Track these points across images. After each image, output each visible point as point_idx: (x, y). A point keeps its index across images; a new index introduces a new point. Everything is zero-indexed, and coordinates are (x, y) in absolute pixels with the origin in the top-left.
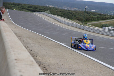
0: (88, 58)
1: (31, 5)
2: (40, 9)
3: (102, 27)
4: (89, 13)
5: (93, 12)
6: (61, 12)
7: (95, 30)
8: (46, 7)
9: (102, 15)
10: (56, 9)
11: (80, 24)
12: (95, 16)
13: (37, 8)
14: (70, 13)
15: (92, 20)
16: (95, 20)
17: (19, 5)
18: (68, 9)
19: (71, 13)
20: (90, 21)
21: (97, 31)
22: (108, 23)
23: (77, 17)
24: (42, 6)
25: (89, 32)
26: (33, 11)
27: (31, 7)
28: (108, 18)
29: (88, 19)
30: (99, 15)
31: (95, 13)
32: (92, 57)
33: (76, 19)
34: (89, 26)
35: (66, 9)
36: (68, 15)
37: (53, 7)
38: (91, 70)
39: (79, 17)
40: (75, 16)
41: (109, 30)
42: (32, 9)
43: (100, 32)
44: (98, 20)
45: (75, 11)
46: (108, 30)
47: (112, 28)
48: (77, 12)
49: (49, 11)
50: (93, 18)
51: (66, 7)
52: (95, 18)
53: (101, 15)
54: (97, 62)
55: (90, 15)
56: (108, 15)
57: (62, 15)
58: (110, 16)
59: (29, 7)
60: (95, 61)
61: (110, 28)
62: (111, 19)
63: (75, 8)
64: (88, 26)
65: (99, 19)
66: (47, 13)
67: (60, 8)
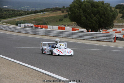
0: (9, 60)
3: (17, 25)
4: (1, 10)
7: (11, 28)
9: (16, 11)
12: (8, 13)
15: (5, 17)
16: (9, 17)
20: (3, 19)
21: (12, 30)
22: (23, 19)
25: (4, 31)
28: (23, 14)
29: (1, 16)
30: (12, 11)
31: (8, 9)
32: (13, 59)
34: (4, 24)
38: (14, 74)
41: (25, 27)
43: (17, 30)
44: (12, 17)
46: (23, 27)
47: (28, 25)
50: (6, 15)
52: (9, 15)
53: (14, 11)
54: (20, 64)
55: (2, 12)
56: (22, 11)
58: (24, 12)
60: (17, 63)
61: (26, 25)
62: (26, 14)
64: (2, 24)
65: (13, 15)
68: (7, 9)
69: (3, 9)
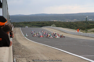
1: (39, 22)
2: (46, 24)
4: (87, 22)
5: (91, 21)
6: (64, 24)
8: (51, 22)
10: (60, 22)
11: (83, 32)
12: (93, 24)
13: (44, 24)
14: (71, 24)
15: (91, 27)
16: (93, 28)
17: (29, 23)
18: (69, 21)
19: (73, 24)
20: (89, 29)
23: (77, 26)
24: (48, 22)
26: (41, 26)
27: (39, 24)
29: (88, 27)
33: (77, 28)
35: (67, 21)
36: (71, 26)
37: (57, 21)
39: (80, 26)
40: (76, 26)
42: (40, 25)
45: (76, 22)
48: (77, 23)
49: (54, 25)
50: (91, 26)
51: (67, 20)
52: (93, 26)
55: (88, 24)
57: (65, 26)
59: (37, 24)
63: (75, 20)
64: (90, 33)
66: (53, 26)
67: (62, 21)
68: (92, 22)
69: (89, 21)
